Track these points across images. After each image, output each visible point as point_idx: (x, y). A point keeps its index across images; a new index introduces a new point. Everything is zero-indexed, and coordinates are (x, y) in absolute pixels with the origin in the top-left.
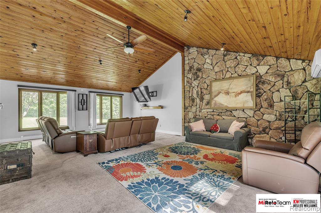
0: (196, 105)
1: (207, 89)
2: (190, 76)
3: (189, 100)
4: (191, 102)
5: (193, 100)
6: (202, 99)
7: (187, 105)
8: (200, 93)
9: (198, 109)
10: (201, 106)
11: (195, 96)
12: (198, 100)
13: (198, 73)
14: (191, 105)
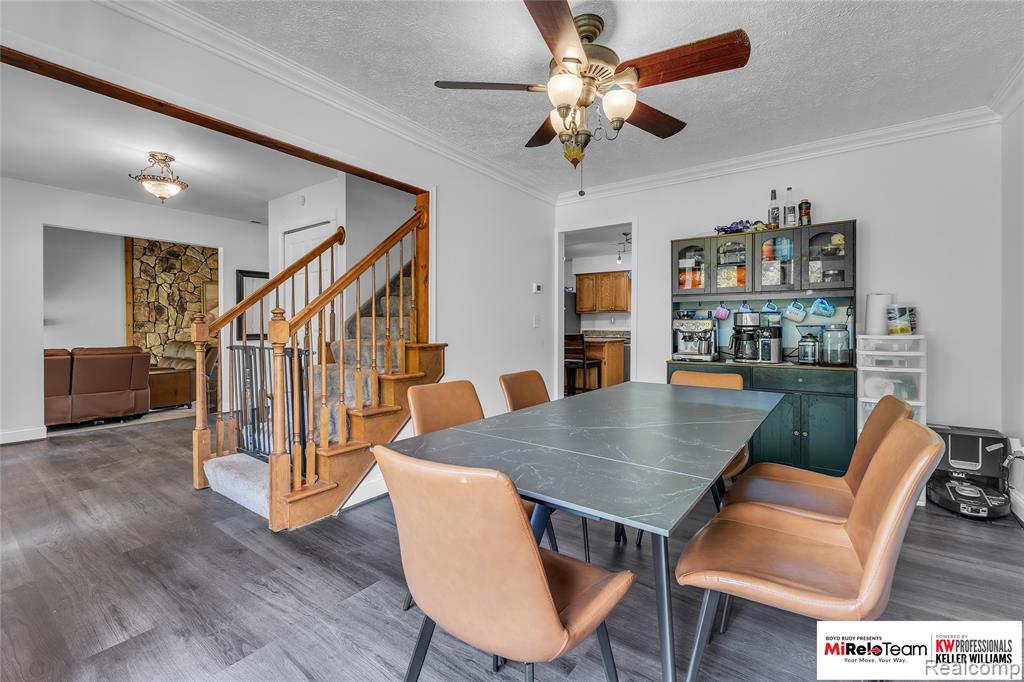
0: (167, 321)
1: (192, 293)
2: (152, 261)
3: (147, 309)
4: (154, 313)
5: (160, 310)
6: (182, 309)
7: (141, 318)
8: (177, 298)
9: (171, 328)
10: (179, 323)
11: (163, 302)
12: (172, 312)
13: (172, 261)
14: (153, 319)
